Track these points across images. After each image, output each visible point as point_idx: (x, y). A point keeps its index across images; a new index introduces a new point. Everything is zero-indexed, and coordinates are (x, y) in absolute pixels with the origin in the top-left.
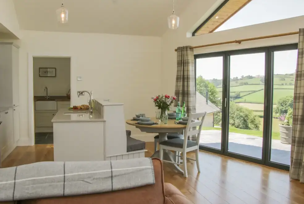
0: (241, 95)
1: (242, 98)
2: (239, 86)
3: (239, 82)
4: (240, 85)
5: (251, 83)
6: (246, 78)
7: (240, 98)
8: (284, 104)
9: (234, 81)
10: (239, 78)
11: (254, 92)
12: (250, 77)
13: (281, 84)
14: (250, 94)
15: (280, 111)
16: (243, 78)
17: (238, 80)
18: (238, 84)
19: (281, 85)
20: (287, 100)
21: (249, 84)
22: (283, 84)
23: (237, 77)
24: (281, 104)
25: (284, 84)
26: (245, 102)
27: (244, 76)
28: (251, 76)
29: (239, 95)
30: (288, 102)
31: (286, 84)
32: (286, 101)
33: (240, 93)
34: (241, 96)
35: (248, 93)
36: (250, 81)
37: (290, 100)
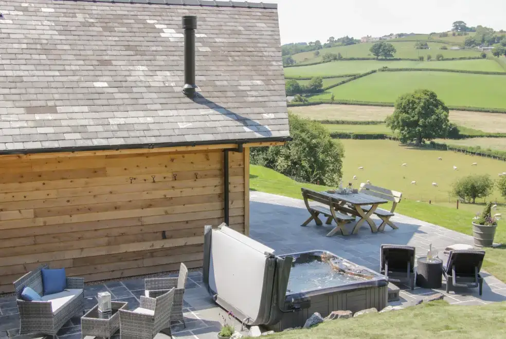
0: (325, 84)
1: (327, 92)
2: (319, 63)
3: (323, 52)
4: (324, 62)
5: (349, 57)
6: (337, 44)
7: (321, 91)
8: (409, 108)
9: (311, 50)
10: (322, 44)
11: (355, 77)
12: (349, 42)
13: (417, 58)
14: (344, 82)
15: (401, 123)
16: (332, 43)
17: (320, 47)
18: (319, 59)
19: (415, 60)
20: (417, 101)
21: (344, 57)
22: (421, 59)
23: (318, 42)
24: (404, 108)
25: (425, 58)
26: (332, 102)
27: (336, 39)
28: (350, 37)
29: (321, 86)
30: (419, 103)
31: (429, 58)
32: (415, 103)
33: (323, 80)
34: (323, 88)
35: (340, 80)
36: (346, 51)
37: (423, 100)
